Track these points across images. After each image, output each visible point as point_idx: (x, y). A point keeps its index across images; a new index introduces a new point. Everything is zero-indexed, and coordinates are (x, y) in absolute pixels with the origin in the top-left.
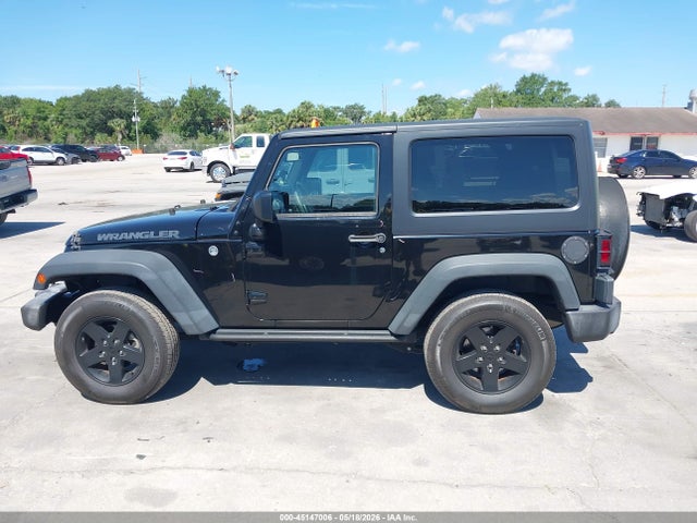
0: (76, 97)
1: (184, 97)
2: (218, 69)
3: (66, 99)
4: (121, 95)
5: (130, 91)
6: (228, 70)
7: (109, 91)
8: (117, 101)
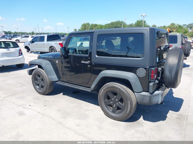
0: (109, 24)
1: (136, 23)
2: (141, 15)
3: (107, 24)
4: (120, 23)
5: (122, 22)
6: (143, 15)
7: (117, 22)
8: (118, 25)
